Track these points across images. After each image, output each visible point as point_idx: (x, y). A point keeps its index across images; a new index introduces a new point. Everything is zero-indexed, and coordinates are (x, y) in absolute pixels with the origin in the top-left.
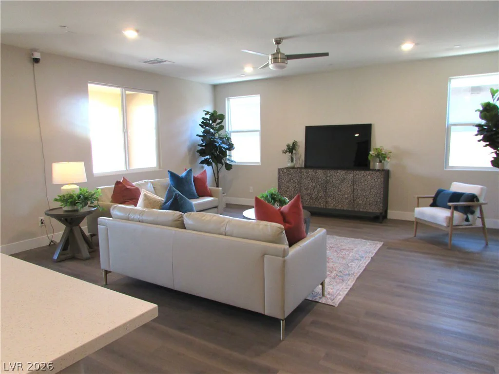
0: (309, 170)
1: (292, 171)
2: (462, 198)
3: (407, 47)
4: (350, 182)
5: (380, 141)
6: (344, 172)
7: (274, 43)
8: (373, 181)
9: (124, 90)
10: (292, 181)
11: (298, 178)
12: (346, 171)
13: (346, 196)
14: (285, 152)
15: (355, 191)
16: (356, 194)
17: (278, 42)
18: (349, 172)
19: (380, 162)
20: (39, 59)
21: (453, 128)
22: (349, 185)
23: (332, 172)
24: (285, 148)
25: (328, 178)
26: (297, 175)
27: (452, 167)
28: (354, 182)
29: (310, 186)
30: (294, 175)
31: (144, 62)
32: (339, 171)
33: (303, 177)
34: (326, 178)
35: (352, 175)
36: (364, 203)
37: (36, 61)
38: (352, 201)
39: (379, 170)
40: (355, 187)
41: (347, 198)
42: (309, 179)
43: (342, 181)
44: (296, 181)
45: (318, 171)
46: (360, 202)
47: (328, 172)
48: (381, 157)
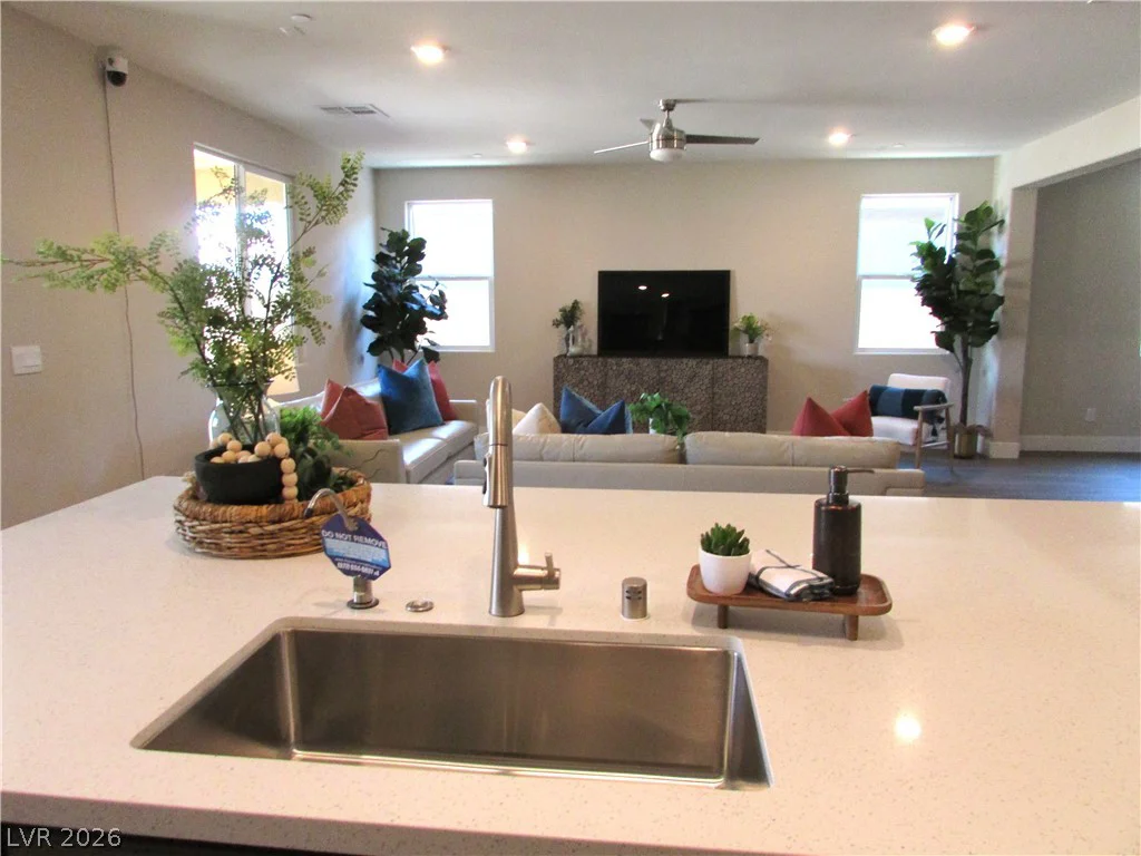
0: (624, 360)
1: (585, 363)
2: (924, 397)
3: (838, 139)
4: (706, 381)
5: (745, 304)
6: (695, 363)
7: (662, 108)
8: (749, 377)
9: (241, 168)
10: (586, 383)
11: (599, 376)
12: (698, 360)
13: (699, 408)
14: (556, 324)
15: (717, 397)
16: (718, 402)
17: (669, 107)
18: (705, 360)
19: (751, 341)
20: (124, 75)
21: (864, 282)
22: (704, 387)
23: (672, 362)
24: (558, 316)
25: (663, 374)
26: (597, 370)
27: (863, 350)
28: (714, 381)
29: (625, 391)
30: (591, 371)
31: (325, 109)
32: (685, 361)
33: (611, 373)
34: (659, 373)
35: (709, 367)
36: (733, 418)
37: (118, 78)
38: (710, 416)
39: (749, 357)
40: (716, 390)
41: (700, 412)
42: (622, 377)
43: (691, 379)
44: (595, 383)
45: (641, 360)
46: (726, 417)
47: (664, 362)
48: (752, 332)
